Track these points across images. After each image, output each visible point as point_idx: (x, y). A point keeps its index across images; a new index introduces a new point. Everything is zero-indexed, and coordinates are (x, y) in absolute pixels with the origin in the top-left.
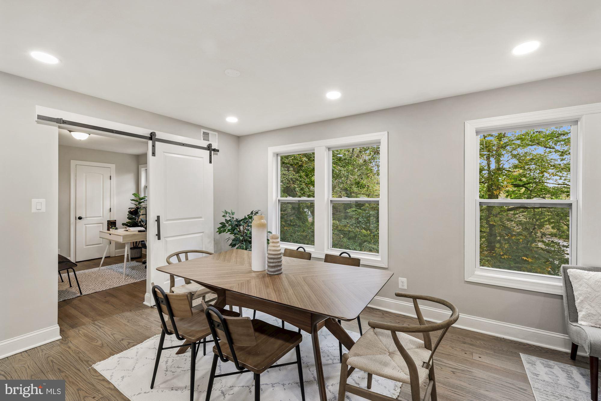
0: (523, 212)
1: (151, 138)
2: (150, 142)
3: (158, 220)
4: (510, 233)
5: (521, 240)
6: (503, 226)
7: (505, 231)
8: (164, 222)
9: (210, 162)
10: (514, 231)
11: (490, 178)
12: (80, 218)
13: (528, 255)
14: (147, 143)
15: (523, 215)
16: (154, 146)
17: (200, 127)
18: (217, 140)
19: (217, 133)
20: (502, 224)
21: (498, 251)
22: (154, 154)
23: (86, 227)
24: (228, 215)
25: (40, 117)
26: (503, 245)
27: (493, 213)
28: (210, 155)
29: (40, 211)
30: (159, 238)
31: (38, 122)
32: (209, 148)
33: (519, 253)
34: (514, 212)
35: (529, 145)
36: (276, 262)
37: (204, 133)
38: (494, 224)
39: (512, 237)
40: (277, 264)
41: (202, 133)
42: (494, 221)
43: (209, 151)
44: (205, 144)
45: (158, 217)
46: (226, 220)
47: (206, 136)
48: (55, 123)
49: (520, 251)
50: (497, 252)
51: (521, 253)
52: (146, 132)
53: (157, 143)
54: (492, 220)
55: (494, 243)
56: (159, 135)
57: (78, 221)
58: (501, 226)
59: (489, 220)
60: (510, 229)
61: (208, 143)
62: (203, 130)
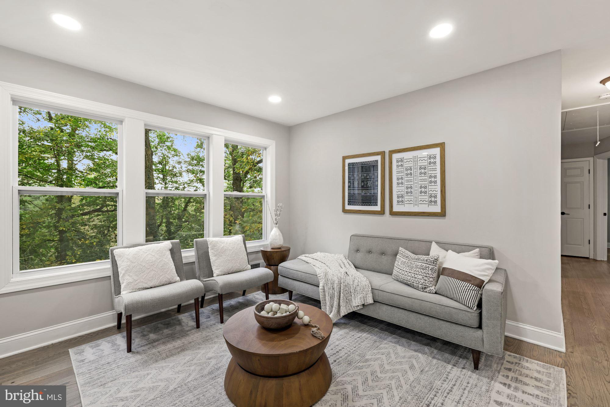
0: (98, 215)
4: (83, 238)
5: (95, 244)
6: (76, 231)
7: (78, 236)
10: (88, 235)
11: (60, 177)
13: (102, 256)
15: (98, 219)
20: (74, 229)
21: (70, 260)
26: (76, 252)
27: (62, 218)
33: (92, 257)
34: (90, 216)
35: (105, 150)
38: (64, 229)
39: (86, 241)
42: (64, 226)
49: (93, 254)
50: (68, 261)
51: (95, 256)
54: (61, 225)
55: (65, 252)
58: (74, 231)
59: (58, 226)
60: (83, 233)
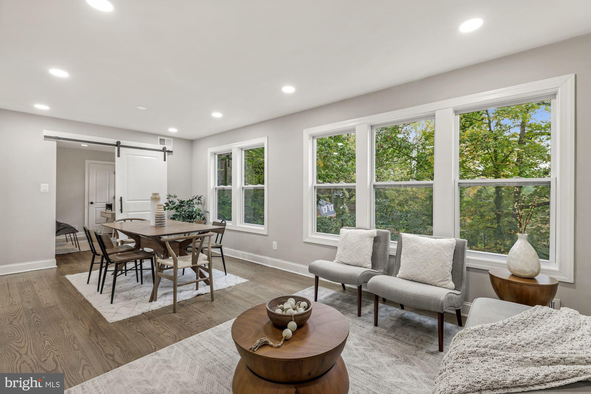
1: (117, 145)
2: (116, 148)
3: (121, 200)
8: (126, 202)
9: (165, 160)
12: (92, 203)
14: (115, 148)
16: (119, 151)
17: (156, 135)
18: (172, 144)
19: (172, 139)
22: (119, 156)
23: (96, 209)
24: (171, 198)
25: (45, 137)
28: (165, 155)
29: (46, 191)
30: (122, 212)
31: (45, 140)
32: (164, 150)
36: (159, 220)
37: (161, 140)
40: (159, 221)
41: (159, 139)
43: (163, 152)
44: (161, 147)
45: (121, 198)
46: (169, 201)
47: (162, 141)
48: (54, 140)
52: (114, 142)
53: (121, 148)
56: (123, 143)
57: (90, 205)
61: (163, 146)
62: (159, 138)
